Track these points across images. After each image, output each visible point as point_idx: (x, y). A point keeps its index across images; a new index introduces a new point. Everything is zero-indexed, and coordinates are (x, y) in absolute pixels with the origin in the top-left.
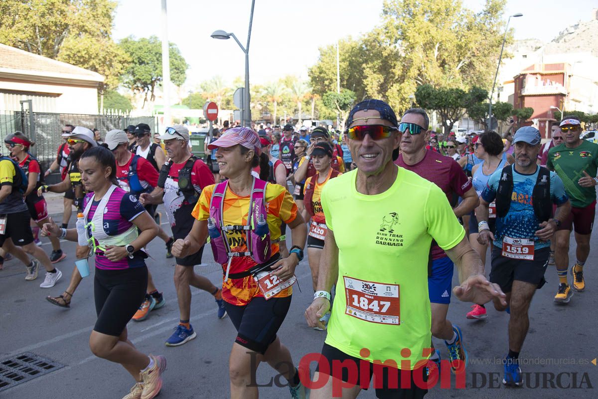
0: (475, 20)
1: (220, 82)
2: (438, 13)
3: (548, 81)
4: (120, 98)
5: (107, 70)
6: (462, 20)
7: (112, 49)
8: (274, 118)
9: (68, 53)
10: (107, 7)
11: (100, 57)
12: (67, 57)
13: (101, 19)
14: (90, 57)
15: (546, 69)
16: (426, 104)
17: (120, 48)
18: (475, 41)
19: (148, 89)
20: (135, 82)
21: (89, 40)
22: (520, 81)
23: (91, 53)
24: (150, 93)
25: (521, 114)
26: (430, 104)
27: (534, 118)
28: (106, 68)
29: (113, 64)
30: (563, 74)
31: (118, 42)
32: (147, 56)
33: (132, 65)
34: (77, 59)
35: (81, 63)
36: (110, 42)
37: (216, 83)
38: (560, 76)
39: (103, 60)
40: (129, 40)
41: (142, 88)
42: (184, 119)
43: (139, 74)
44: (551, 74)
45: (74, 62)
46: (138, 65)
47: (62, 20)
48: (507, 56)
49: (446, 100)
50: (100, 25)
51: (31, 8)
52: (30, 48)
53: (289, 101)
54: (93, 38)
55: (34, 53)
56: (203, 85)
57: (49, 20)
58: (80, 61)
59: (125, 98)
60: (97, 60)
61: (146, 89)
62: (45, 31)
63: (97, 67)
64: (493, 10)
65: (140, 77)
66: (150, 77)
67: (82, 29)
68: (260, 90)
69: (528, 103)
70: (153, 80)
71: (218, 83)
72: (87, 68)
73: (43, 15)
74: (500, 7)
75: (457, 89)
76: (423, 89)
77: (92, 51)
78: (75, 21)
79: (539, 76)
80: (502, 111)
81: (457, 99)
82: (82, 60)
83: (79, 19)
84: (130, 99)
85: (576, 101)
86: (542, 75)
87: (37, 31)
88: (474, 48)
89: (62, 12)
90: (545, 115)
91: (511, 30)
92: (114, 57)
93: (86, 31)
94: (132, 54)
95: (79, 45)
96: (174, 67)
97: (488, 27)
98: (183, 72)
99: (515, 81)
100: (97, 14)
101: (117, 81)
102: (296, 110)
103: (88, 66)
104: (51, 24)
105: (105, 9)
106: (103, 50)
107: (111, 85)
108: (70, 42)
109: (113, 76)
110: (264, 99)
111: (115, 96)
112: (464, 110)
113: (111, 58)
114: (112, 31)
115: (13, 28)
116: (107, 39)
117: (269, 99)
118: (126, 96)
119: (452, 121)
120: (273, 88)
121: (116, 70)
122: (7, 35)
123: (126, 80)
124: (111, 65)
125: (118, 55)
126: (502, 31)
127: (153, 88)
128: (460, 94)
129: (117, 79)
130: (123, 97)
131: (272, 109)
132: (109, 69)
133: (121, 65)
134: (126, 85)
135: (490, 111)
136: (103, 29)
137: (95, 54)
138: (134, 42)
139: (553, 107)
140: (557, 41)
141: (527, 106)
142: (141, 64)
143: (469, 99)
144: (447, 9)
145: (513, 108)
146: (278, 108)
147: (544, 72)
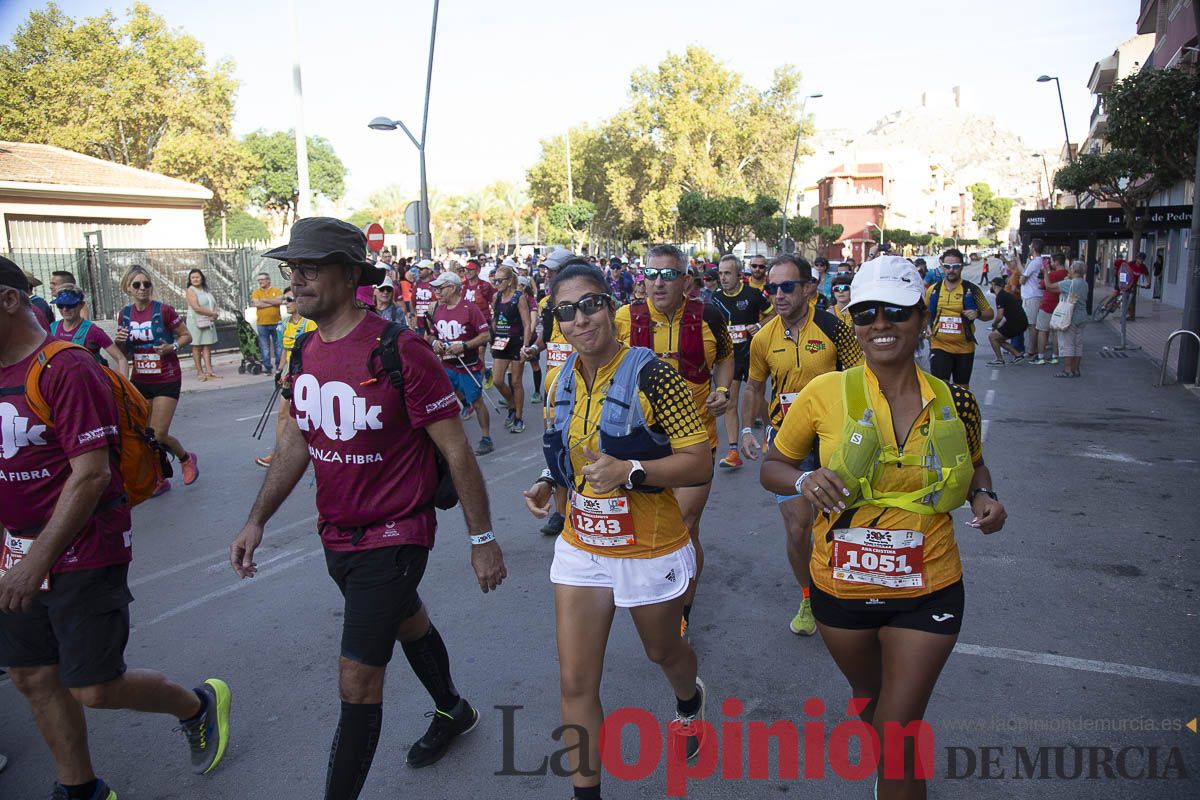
0: (761, 100)
1: (398, 193)
2: (709, 91)
3: (863, 187)
4: (251, 221)
5: (225, 181)
6: (742, 101)
7: (231, 150)
8: (481, 245)
9: (166, 158)
10: (223, 88)
11: (215, 162)
12: (165, 164)
13: (215, 107)
14: (199, 162)
15: (860, 171)
16: (695, 221)
17: (245, 149)
18: (761, 130)
19: (290, 208)
20: (268, 197)
21: (197, 137)
22: (826, 187)
23: (200, 157)
24: (292, 213)
25: (826, 234)
26: (700, 219)
27: (845, 239)
28: (224, 177)
29: (234, 171)
30: (882, 178)
31: (242, 139)
32: (286, 159)
33: (263, 172)
34: (180, 166)
35: (187, 172)
36: (231, 137)
37: (392, 196)
38: (878, 181)
39: (218, 166)
40: (258, 134)
41: (280, 205)
43: (274, 185)
44: (867, 178)
45: (176, 172)
46: (271, 172)
47: (157, 110)
48: (805, 151)
49: (721, 214)
50: (214, 115)
51: (110, 94)
52: (111, 153)
53: (502, 218)
54: (204, 135)
55: (116, 161)
56: (374, 198)
57: (138, 110)
58: (184, 169)
59: (258, 222)
60: (210, 167)
61: (286, 207)
62: (132, 127)
63: (211, 176)
64: (784, 88)
65: (275, 190)
66: (290, 189)
67: (187, 123)
68: (458, 203)
69: (838, 218)
70: (295, 193)
71: (395, 194)
72: (194, 181)
73: (128, 104)
74: (794, 83)
75: (736, 198)
76: (689, 198)
77: (202, 155)
78: (176, 111)
79: (849, 180)
80: (802, 228)
81: (737, 213)
82: (187, 168)
83: (182, 107)
84: (266, 223)
85: (901, 216)
86: (855, 179)
87: (121, 127)
88: (761, 140)
89: (157, 98)
90: (860, 235)
91: (810, 115)
92: (236, 161)
93: (192, 125)
94: (262, 156)
95: (182, 146)
96: (324, 173)
97: (779, 111)
98: (339, 181)
99: (819, 188)
100: (209, 100)
101: (241, 196)
102: (511, 231)
103: (197, 176)
104: (140, 116)
105: (220, 92)
106: (218, 152)
107: (233, 202)
108: (170, 142)
109: (235, 190)
110: (464, 216)
111: (244, 218)
112: (747, 228)
113: (232, 163)
114: (232, 123)
115: (85, 125)
116: (224, 135)
117: (472, 216)
118: (259, 218)
119: (731, 243)
121: (240, 180)
122: (75, 136)
123: (254, 196)
124: (231, 174)
125: (242, 158)
126: (798, 117)
127: (295, 205)
128: (741, 206)
129: (241, 194)
130: (255, 220)
131: (477, 230)
132: (229, 180)
133: (246, 172)
134: (257, 201)
135: (784, 228)
136: (218, 120)
137: (206, 159)
138: (266, 139)
139: (870, 224)
140: (875, 132)
141: (835, 221)
142: (276, 170)
143: (754, 212)
144: (721, 85)
145: (817, 225)
146: (486, 228)
147: (857, 175)
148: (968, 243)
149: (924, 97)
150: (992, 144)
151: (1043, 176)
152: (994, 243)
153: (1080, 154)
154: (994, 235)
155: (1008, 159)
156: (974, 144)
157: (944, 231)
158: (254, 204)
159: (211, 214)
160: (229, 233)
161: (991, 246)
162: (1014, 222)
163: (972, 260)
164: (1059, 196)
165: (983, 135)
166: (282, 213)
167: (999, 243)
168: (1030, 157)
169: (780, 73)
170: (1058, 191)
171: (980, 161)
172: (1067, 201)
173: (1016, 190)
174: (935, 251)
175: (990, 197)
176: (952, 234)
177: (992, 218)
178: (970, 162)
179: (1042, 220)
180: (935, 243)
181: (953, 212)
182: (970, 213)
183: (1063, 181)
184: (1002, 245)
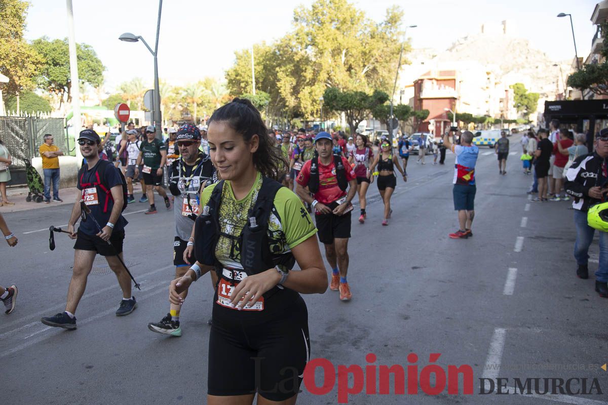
0: (377, 29)
1: (140, 84)
2: (344, 22)
3: (443, 85)
4: (38, 99)
5: (19, 71)
6: (365, 29)
7: (23, 50)
8: (195, 119)
10: (16, 7)
11: (11, 58)
13: (10, 19)
15: (440, 76)
16: (334, 106)
17: (33, 50)
18: (378, 48)
19: (64, 90)
20: (50, 83)
22: (418, 85)
24: (66, 95)
25: (419, 116)
26: (337, 105)
27: (431, 119)
28: (18, 68)
29: (25, 65)
30: (455, 80)
31: (31, 43)
32: (62, 58)
33: (46, 66)
36: (23, 41)
37: (136, 85)
38: (452, 82)
39: (14, 61)
40: (43, 41)
41: (58, 89)
42: (105, 120)
43: (54, 75)
44: (445, 80)
46: (52, 66)
49: (351, 102)
50: (10, 25)
53: (209, 102)
54: (3, 39)
56: (123, 86)
59: (43, 99)
60: (7, 61)
61: (62, 90)
63: (8, 67)
64: (393, 21)
65: (54, 79)
66: (65, 78)
68: (180, 92)
69: (426, 105)
70: (69, 81)
71: (138, 85)
74: (399, 18)
75: (361, 92)
76: (330, 92)
79: (434, 81)
80: (403, 112)
81: (361, 101)
84: (49, 100)
85: (467, 104)
86: (437, 80)
88: (377, 54)
90: (440, 116)
91: (409, 39)
92: (26, 58)
94: (45, 55)
96: (90, 68)
97: (389, 36)
98: (99, 74)
99: (415, 86)
100: (6, 14)
101: (31, 82)
105: (15, 10)
106: (13, 51)
107: (24, 86)
109: (26, 77)
110: (184, 100)
111: (33, 97)
112: (367, 111)
113: (23, 59)
114: (23, 31)
116: (17, 40)
117: (189, 100)
118: (44, 97)
119: (357, 121)
120: (193, 90)
121: (30, 71)
123: (39, 82)
124: (23, 67)
125: (31, 56)
126: (401, 40)
127: (69, 89)
128: (364, 97)
129: (31, 80)
130: (41, 98)
131: (193, 110)
132: (22, 71)
133: (34, 66)
134: (41, 86)
135: (392, 112)
136: (13, 29)
137: (5, 55)
138: (48, 44)
139: (447, 109)
140: (450, 50)
141: (424, 108)
142: (55, 65)
143: (372, 101)
144: (352, 18)
145: (412, 110)
146: (198, 109)
147: (439, 78)
148: (510, 122)
149: (483, 27)
150: (527, 58)
151: (560, 78)
152: (527, 122)
153: (584, 64)
154: (527, 117)
155: (537, 67)
156: (515, 58)
157: (495, 114)
158: (39, 88)
159: (8, 93)
160: (22, 106)
161: (525, 124)
162: (541, 108)
163: (513, 133)
164: (570, 91)
165: (521, 52)
166: (60, 95)
167: (530, 122)
168: (551, 66)
169: (390, 11)
170: (570, 88)
171: (518, 69)
172: (575, 94)
173: (542, 88)
174: (488, 127)
175: (525, 92)
176: (500, 116)
177: (526, 106)
178: (513, 69)
179: (559, 107)
180: (489, 122)
181: (500, 102)
182: (512, 103)
183: (573, 81)
184: (533, 123)
